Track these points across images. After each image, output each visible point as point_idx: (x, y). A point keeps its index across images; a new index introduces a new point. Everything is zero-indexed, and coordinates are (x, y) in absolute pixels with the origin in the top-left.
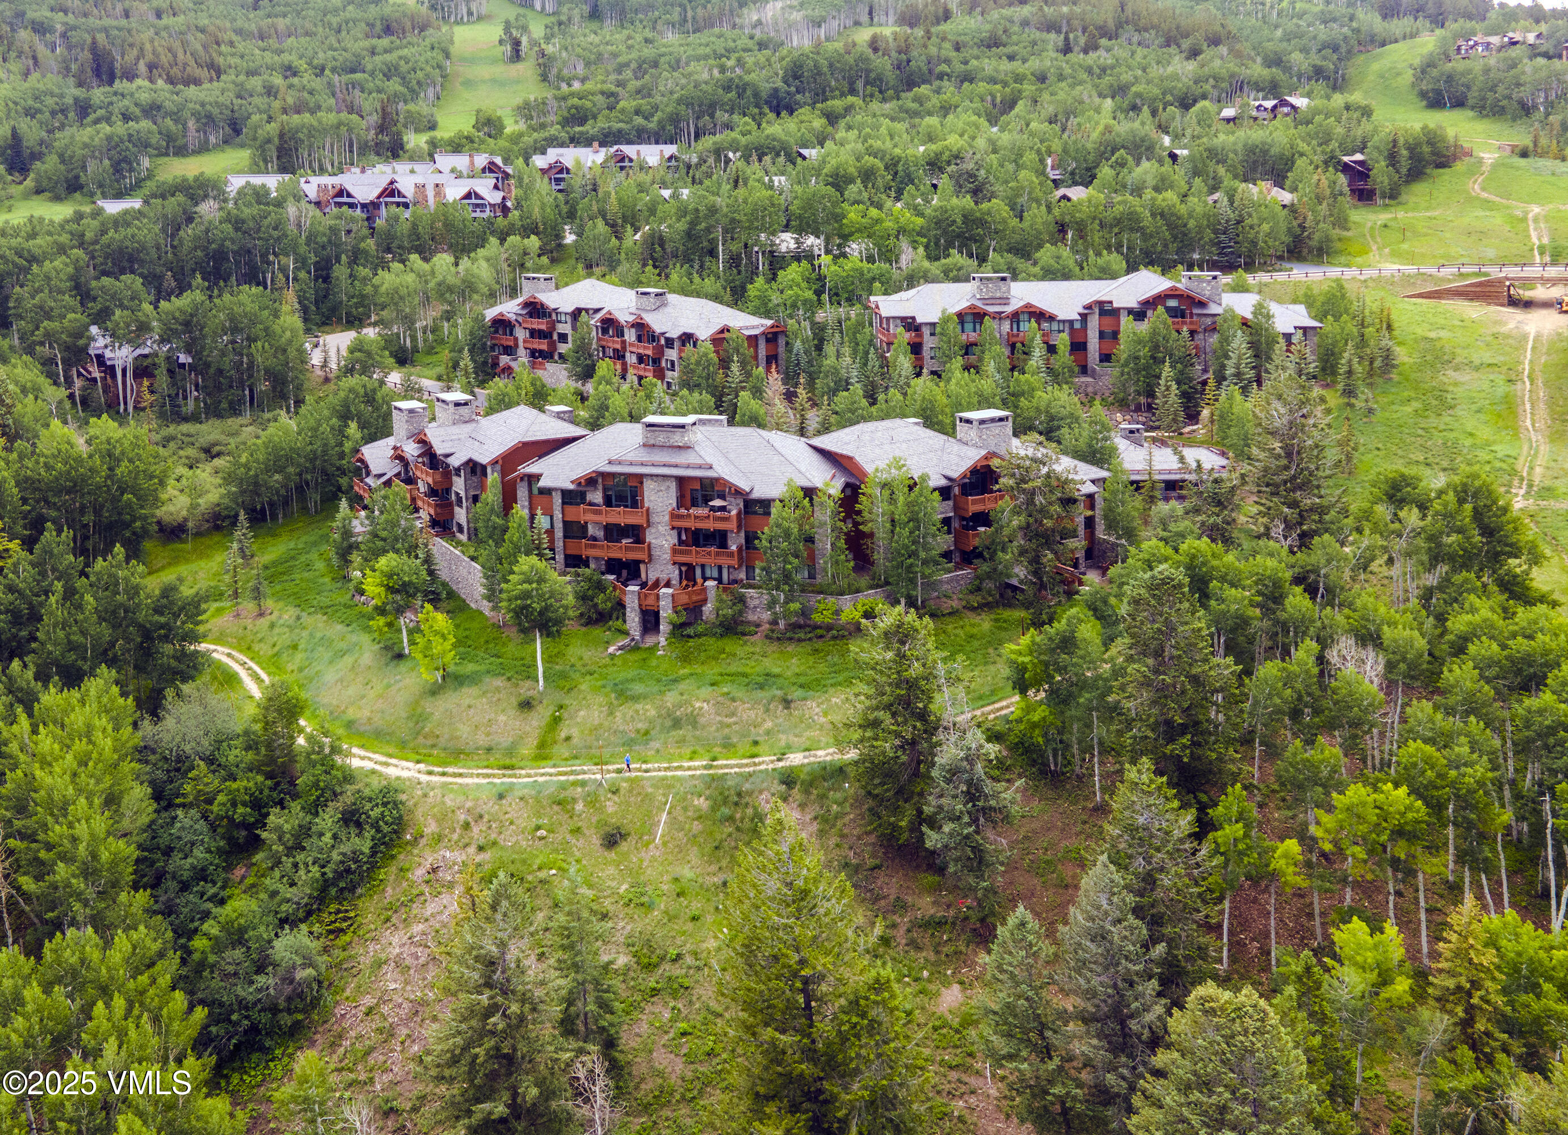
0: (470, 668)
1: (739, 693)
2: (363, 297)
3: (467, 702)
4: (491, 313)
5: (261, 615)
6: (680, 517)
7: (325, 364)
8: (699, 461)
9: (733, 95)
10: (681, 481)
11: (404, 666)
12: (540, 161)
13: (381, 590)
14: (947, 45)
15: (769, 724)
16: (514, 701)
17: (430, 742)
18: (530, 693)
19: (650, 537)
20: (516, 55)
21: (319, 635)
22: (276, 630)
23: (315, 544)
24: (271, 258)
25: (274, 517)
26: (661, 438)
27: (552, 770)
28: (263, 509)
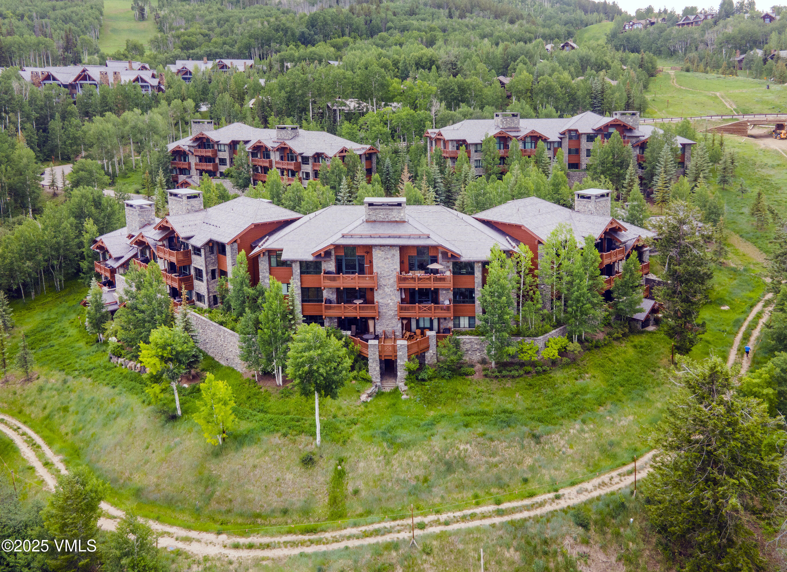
0: (244, 426)
1: (493, 432)
2: (75, 138)
3: (251, 462)
4: (171, 146)
5: (29, 380)
6: (405, 279)
7: (53, 184)
8: (418, 233)
9: (281, 33)
10: (403, 249)
11: (181, 428)
12: (174, 68)
13: (156, 360)
14: (390, 13)
15: (529, 461)
16: (296, 458)
17: (224, 508)
18: (309, 448)
19: (378, 297)
20: (142, 17)
21: (87, 397)
22: (45, 394)
23: (65, 314)
24: (3, 114)
25: (28, 295)
26: (381, 215)
27: (354, 531)
28: (18, 289)
